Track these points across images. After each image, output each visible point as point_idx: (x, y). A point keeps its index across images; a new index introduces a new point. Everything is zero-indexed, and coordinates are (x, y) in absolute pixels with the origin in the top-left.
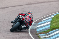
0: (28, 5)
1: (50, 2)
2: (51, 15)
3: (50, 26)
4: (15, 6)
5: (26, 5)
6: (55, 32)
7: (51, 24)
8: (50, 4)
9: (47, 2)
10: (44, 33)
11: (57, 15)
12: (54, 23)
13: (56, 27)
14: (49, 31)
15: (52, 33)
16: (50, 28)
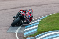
0: (15, 8)
1: (37, 5)
2: (38, 19)
3: (38, 30)
4: (2, 10)
5: (14, 8)
6: (42, 35)
7: (38, 28)
8: (37, 7)
9: (34, 6)
10: (31, 37)
11: (44, 18)
12: (42, 27)
13: (44, 30)
14: (37, 35)
15: (39, 37)
16: (37, 32)
